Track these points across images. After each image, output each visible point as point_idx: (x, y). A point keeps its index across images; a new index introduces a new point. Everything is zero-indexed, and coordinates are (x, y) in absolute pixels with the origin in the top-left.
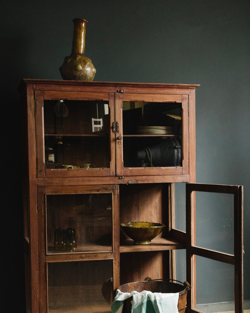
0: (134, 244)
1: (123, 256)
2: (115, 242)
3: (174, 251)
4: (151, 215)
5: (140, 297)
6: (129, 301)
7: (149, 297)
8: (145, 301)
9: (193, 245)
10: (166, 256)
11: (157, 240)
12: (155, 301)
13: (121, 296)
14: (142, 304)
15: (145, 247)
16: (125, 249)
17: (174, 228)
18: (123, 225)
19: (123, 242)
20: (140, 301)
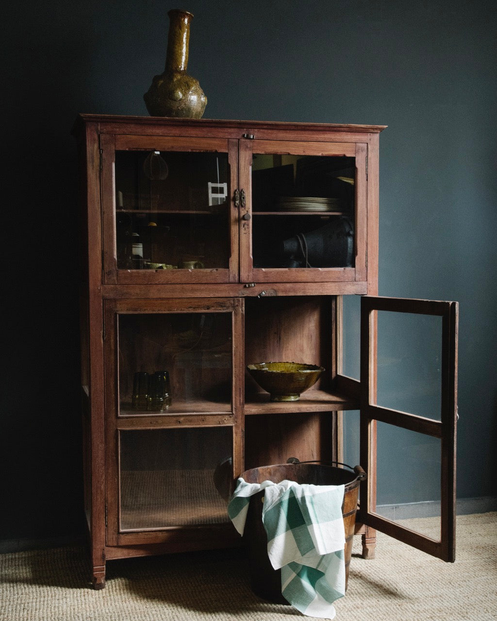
0: (272, 401)
1: (249, 420)
2: (237, 396)
3: (341, 414)
4: (302, 351)
5: (277, 492)
6: (258, 498)
7: (292, 493)
8: (286, 498)
9: (372, 403)
10: (326, 421)
11: (311, 393)
12: (303, 499)
13: (245, 490)
14: (280, 504)
15: (289, 406)
16: (253, 409)
17: (340, 373)
18: (253, 367)
19: (251, 397)
20: (276, 499)
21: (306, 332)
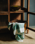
0: (14, 11)
1: (11, 14)
2: (9, 10)
3: (24, 13)
4: (18, 4)
5: (15, 24)
6: (12, 25)
8: (16, 25)
10: (22, 14)
11: (20, 10)
12: (18, 25)
13: (10, 24)
14: (15, 26)
15: (17, 12)
17: (24, 7)
18: (11, 6)
19: (11, 11)
20: (15, 25)
21: (19, 1)
